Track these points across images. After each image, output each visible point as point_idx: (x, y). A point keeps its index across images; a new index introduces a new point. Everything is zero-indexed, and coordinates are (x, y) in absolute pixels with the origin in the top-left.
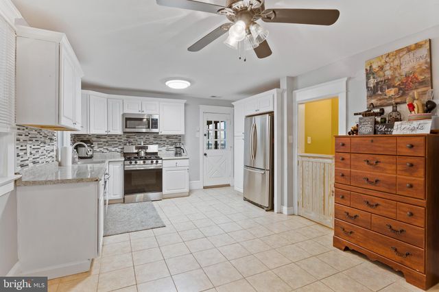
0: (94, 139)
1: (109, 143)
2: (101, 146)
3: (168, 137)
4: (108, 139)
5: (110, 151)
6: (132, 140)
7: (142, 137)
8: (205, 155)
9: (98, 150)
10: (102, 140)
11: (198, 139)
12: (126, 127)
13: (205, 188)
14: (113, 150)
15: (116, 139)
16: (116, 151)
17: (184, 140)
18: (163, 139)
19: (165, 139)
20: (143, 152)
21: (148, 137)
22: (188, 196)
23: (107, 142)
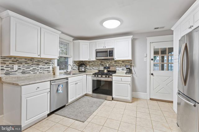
0: (88, 63)
1: (94, 65)
2: (90, 66)
3: (123, 61)
4: (93, 63)
5: (94, 69)
6: (103, 63)
7: (108, 61)
8: (152, 74)
9: (89, 68)
10: (90, 63)
11: (146, 62)
12: (97, 57)
13: (151, 99)
14: (95, 68)
15: (96, 63)
16: (96, 69)
17: (134, 63)
18: (120, 63)
19: (121, 63)
20: (106, 70)
21: (111, 62)
22: (131, 103)
23: (92, 64)
